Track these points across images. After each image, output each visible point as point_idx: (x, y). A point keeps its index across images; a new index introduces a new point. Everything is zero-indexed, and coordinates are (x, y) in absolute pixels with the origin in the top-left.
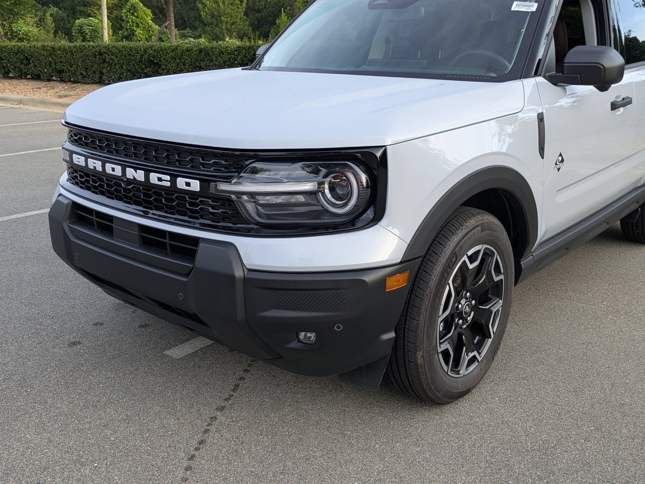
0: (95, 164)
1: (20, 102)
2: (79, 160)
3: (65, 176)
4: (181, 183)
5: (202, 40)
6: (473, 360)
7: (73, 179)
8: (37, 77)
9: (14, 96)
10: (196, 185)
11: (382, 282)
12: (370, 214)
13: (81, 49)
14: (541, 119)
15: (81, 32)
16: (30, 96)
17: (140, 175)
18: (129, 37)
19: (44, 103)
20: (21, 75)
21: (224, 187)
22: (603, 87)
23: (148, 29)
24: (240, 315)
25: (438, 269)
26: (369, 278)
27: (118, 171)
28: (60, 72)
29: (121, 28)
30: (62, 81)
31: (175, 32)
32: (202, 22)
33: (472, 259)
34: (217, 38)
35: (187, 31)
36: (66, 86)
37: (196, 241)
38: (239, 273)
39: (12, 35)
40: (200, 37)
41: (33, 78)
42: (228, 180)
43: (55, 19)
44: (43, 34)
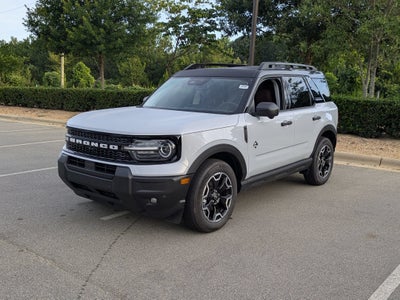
0: (79, 141)
1: (17, 119)
2: (73, 140)
3: (65, 147)
4: (111, 147)
5: (119, 86)
6: (219, 216)
7: (69, 148)
8: (25, 105)
9: (13, 116)
10: (116, 148)
11: (179, 181)
12: (176, 157)
13: (52, 91)
14: (245, 128)
15: (48, 80)
16: (22, 116)
17: (96, 145)
18: (76, 83)
19: (30, 119)
20: (16, 104)
21: (126, 148)
22: (271, 117)
23: (88, 79)
24: (130, 192)
25: (202, 179)
26: (175, 179)
27: (88, 143)
28: (39, 103)
29: (72, 78)
30: (40, 107)
31: (104, 80)
32: (119, 75)
33: (217, 177)
34: (128, 84)
35: (110, 80)
36: (42, 111)
37: (116, 166)
38: (130, 177)
39: (6, 81)
40: (117, 84)
41: (23, 106)
42: (127, 145)
43: (32, 72)
44: (25, 80)
